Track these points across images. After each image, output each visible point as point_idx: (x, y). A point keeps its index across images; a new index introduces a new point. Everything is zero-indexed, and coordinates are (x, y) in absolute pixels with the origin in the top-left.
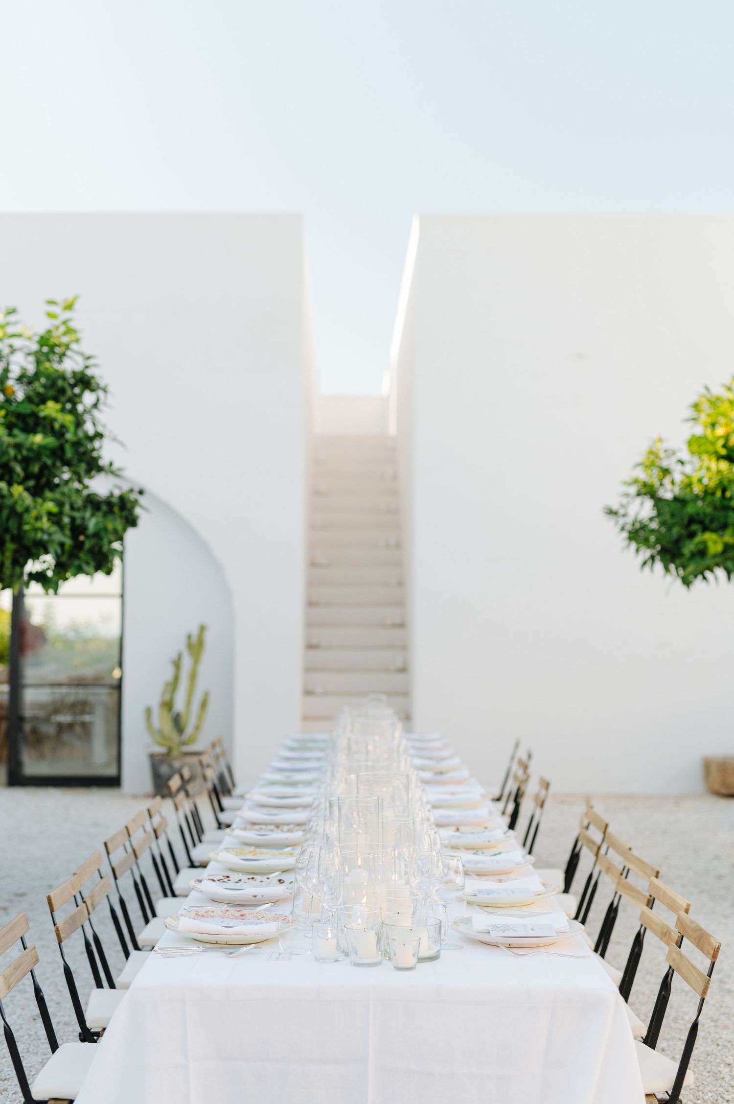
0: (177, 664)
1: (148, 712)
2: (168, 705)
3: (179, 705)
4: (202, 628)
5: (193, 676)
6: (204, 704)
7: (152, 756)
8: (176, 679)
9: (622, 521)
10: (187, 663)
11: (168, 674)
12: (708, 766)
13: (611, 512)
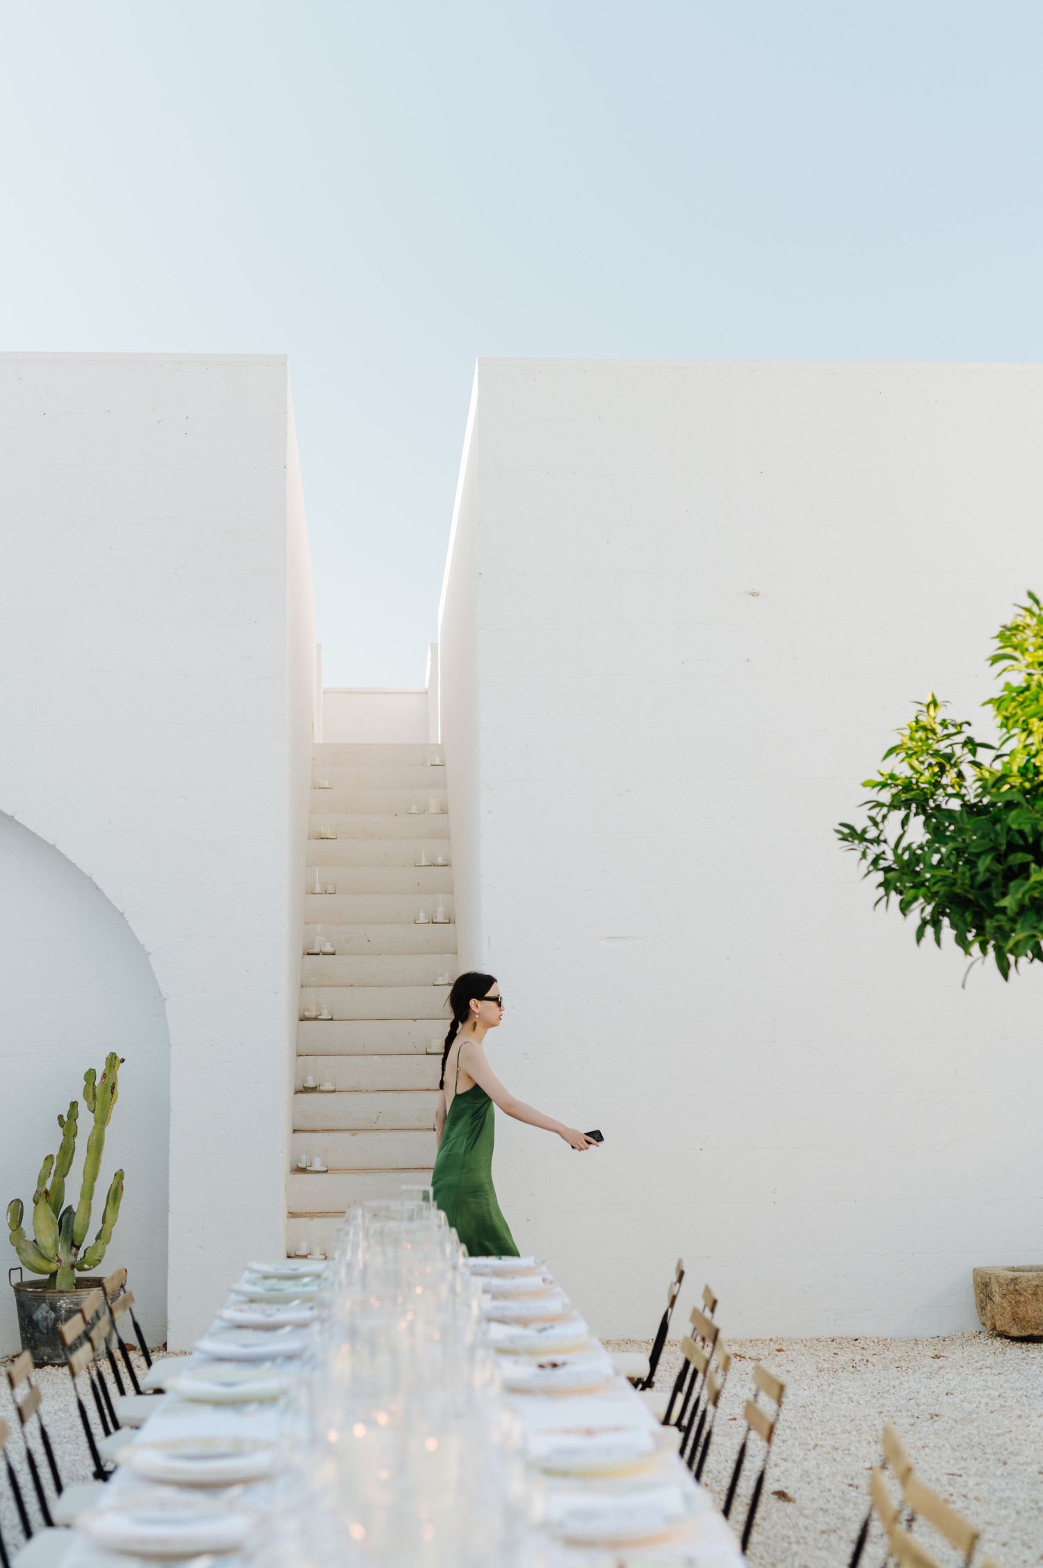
0: (68, 1123)
1: (17, 1209)
2: (50, 1197)
3: (71, 1198)
4: (113, 1061)
5: (96, 1146)
6: (115, 1195)
7: (19, 1289)
8: (67, 1151)
9: (874, 850)
10: (85, 1121)
11: (53, 1142)
12: (984, 1286)
13: (851, 834)
